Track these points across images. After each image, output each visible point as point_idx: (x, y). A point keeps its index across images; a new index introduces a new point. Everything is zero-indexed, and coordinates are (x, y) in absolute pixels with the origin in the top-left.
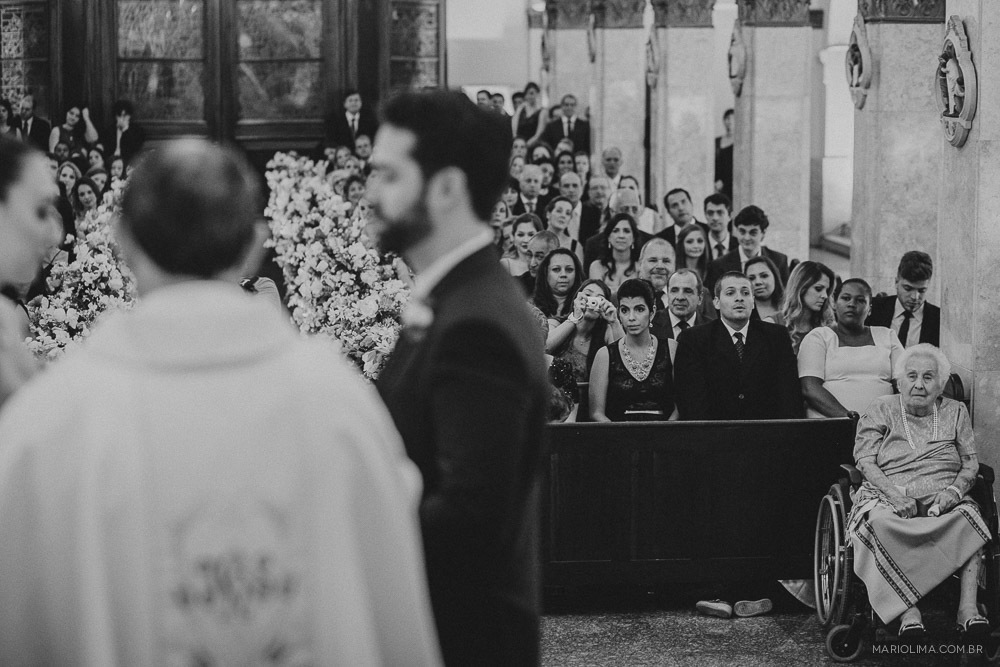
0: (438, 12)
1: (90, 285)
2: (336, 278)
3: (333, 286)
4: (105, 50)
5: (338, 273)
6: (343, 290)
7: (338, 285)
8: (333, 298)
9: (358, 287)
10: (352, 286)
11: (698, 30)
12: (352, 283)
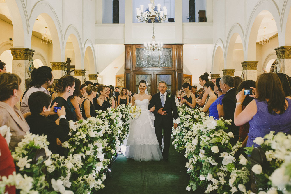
0: (191, 79)
1: (104, 117)
2: (186, 117)
3: (185, 119)
4: (134, 84)
5: (186, 115)
6: (188, 121)
7: (186, 119)
8: (185, 123)
9: (193, 120)
10: (191, 119)
11: (253, 70)
12: (191, 118)
